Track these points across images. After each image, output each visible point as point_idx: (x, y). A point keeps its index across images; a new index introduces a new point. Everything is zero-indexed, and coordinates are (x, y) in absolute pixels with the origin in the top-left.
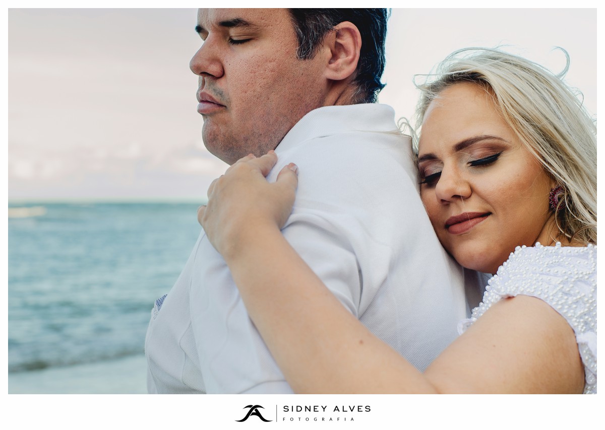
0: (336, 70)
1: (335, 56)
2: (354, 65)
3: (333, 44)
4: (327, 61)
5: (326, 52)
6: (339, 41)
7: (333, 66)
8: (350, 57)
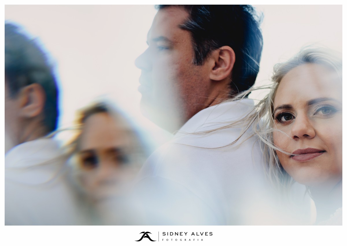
0: (216, 74)
1: (217, 66)
2: (228, 73)
3: (217, 58)
4: (211, 68)
5: (212, 63)
6: (221, 57)
7: (214, 71)
8: (227, 67)
